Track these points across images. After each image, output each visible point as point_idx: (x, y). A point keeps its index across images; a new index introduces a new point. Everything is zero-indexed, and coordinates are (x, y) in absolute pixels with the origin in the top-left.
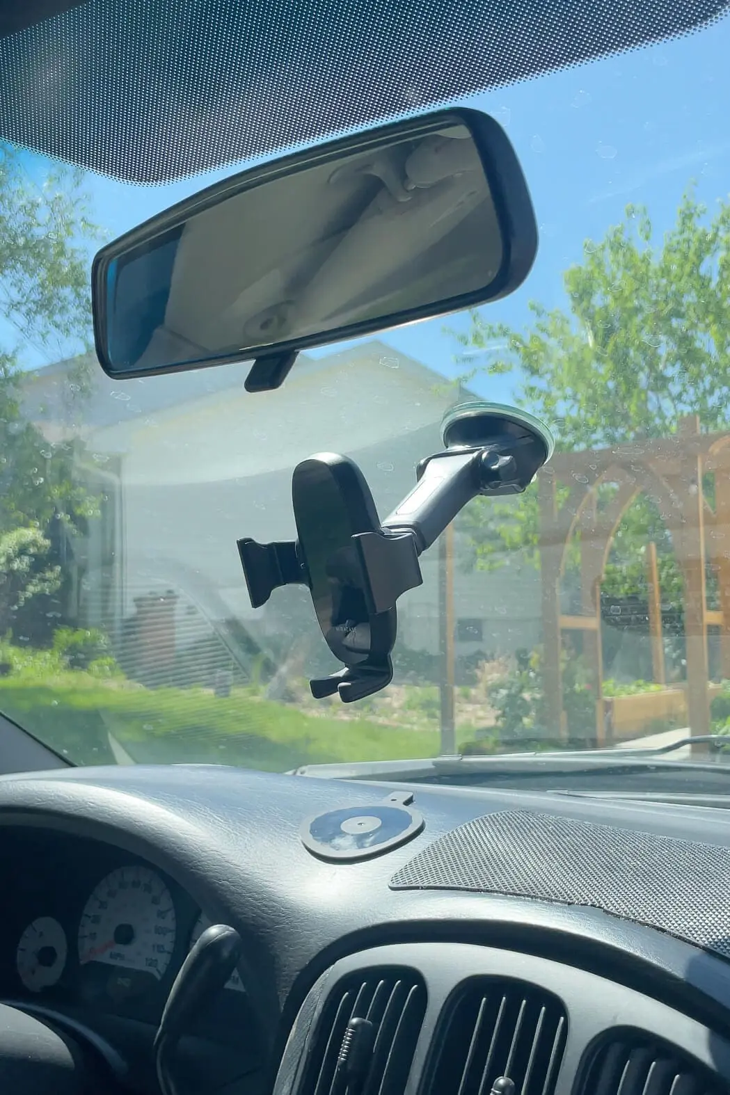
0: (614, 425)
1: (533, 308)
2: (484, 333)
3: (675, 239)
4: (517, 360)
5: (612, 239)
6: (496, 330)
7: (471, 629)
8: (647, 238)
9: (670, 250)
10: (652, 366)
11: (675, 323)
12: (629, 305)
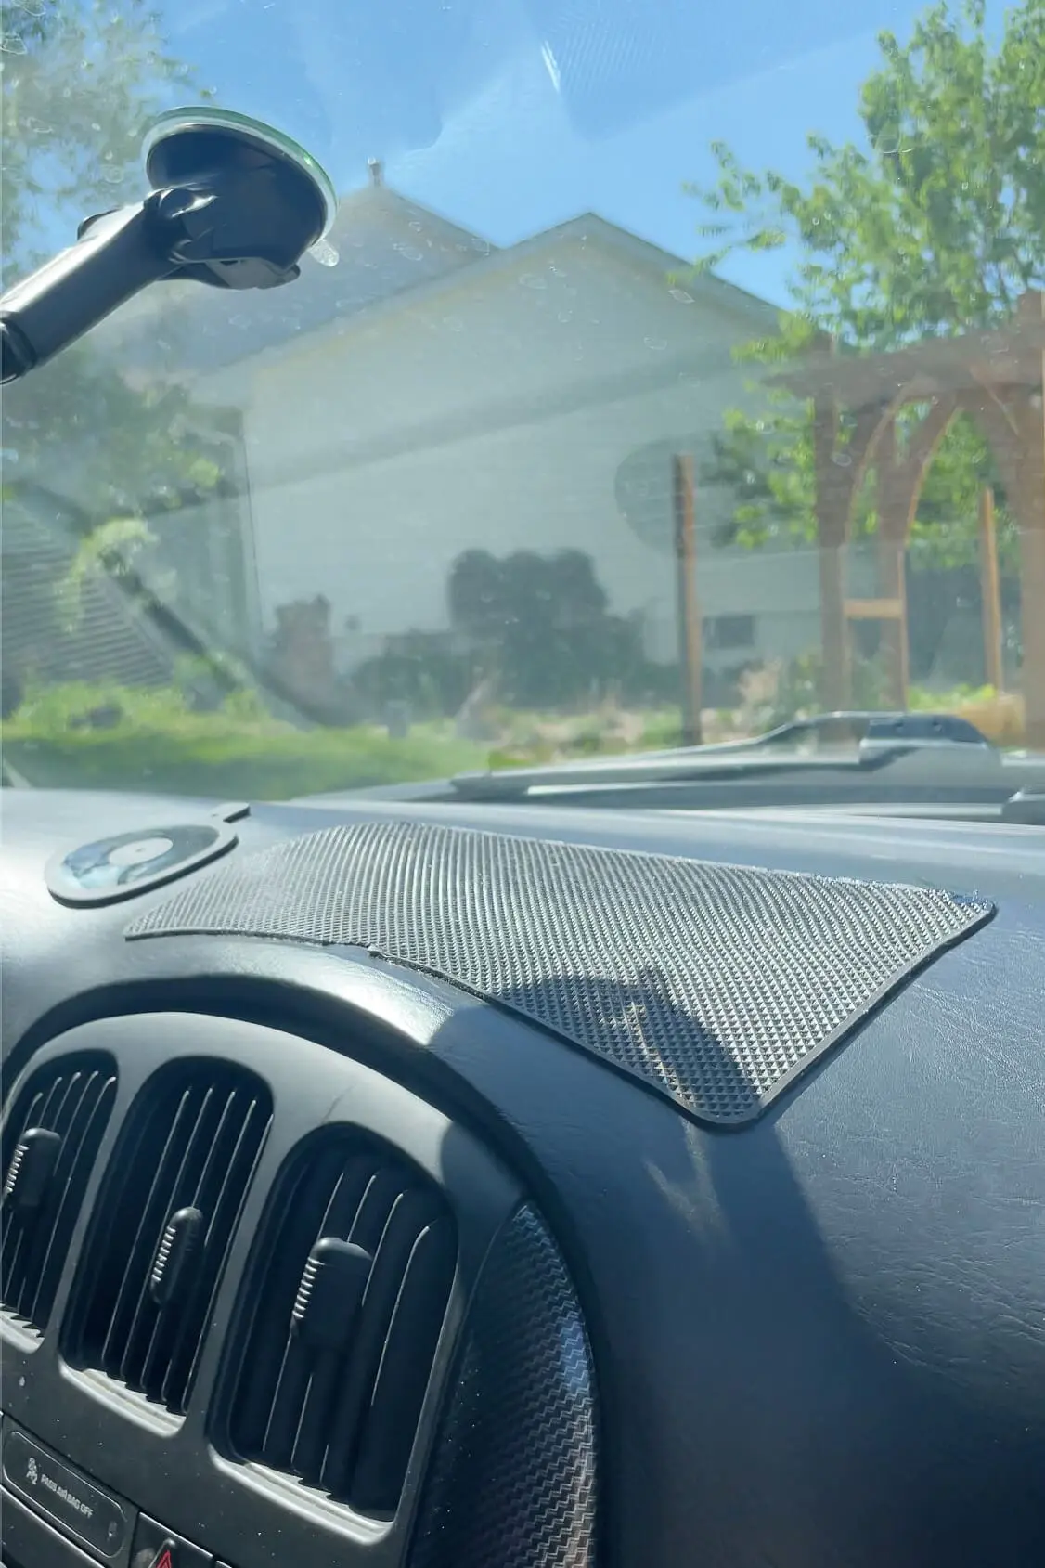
0: (934, 318)
1: (812, 142)
2: (740, 186)
3: (1020, 21)
4: (793, 225)
5: (926, 28)
6: (762, 180)
7: (735, 630)
8: (979, 22)
9: (1015, 38)
10: (991, 223)
11: (1022, 153)
12: (952, 128)
